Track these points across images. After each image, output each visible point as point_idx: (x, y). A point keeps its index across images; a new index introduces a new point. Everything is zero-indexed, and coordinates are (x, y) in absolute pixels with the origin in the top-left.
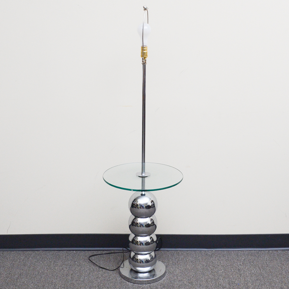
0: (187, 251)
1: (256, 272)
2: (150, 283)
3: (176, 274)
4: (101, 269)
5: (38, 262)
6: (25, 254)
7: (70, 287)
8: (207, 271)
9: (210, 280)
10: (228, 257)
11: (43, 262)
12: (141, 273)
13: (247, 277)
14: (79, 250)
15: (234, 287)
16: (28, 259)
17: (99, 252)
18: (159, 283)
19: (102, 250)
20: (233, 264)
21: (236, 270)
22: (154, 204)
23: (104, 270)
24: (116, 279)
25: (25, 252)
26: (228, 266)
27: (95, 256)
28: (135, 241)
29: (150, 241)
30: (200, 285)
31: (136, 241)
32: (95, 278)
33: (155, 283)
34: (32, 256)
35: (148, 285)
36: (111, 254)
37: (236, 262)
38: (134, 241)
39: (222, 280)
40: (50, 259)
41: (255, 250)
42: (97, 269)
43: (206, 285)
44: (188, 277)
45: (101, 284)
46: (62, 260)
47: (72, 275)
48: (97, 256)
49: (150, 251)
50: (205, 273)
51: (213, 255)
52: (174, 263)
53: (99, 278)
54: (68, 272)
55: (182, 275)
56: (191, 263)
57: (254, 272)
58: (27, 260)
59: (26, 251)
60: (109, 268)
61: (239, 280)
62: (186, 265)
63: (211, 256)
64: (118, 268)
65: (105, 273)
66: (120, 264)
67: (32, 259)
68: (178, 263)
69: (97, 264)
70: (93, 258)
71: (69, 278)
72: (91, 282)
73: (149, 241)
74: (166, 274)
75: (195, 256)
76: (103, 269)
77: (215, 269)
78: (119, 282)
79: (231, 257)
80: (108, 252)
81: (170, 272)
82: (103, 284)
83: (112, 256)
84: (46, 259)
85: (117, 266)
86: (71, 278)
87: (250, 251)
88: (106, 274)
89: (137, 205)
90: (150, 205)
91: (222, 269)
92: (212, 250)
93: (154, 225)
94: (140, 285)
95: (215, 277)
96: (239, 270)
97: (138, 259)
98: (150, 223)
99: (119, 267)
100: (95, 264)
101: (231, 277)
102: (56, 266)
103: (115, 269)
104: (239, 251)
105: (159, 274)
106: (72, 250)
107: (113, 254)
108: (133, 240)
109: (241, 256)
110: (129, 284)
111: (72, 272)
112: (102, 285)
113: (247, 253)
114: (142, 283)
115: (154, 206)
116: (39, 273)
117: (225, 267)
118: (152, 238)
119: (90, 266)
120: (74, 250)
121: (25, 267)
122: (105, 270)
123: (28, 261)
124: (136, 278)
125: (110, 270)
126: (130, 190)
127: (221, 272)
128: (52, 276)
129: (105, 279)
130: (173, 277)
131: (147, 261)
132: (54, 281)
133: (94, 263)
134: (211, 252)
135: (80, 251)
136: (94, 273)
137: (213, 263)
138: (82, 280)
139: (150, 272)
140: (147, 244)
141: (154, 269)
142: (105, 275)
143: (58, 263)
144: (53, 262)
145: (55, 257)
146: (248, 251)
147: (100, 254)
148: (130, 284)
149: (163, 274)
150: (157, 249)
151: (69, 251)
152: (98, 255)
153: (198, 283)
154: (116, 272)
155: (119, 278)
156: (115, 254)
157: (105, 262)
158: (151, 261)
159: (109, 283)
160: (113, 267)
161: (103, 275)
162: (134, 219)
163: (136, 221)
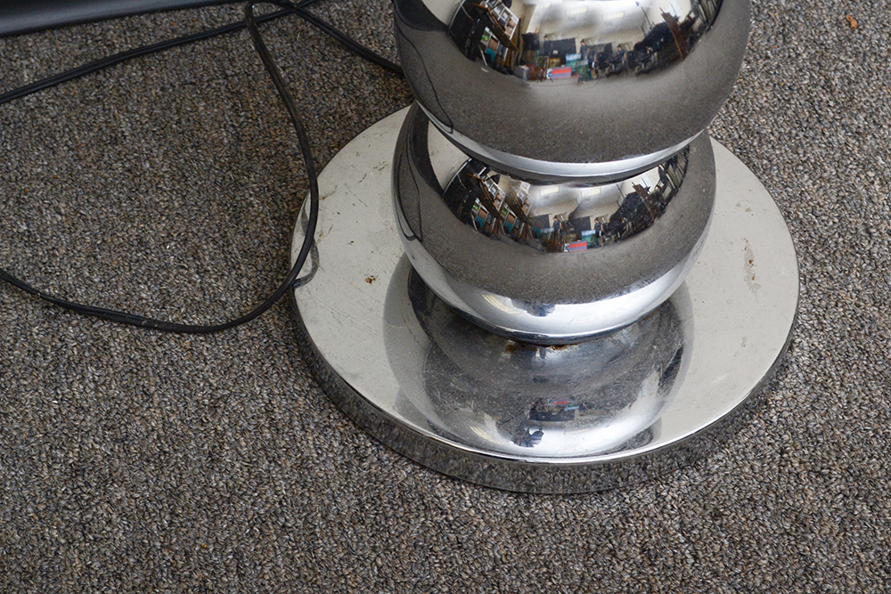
23: (117, 337)
24: (302, 464)
32: (50, 492)
53: (103, 481)
60: (165, 298)
76: (104, 329)
78: (347, 504)
107: (133, 70)
122: (123, 333)
129: (174, 494)
156: (160, 72)
157: (86, 211)
158: (674, 193)
159: (237, 554)
160: (202, 272)
161: (136, 427)
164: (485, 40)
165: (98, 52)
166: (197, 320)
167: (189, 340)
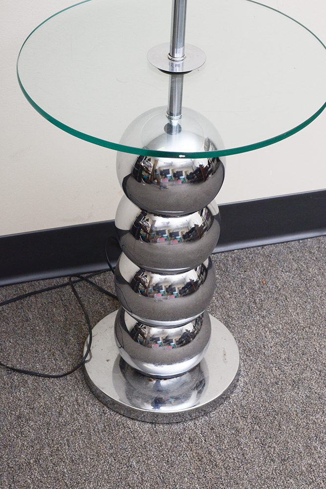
3: (270, 353)
4: (16, 377)
23: (30, 379)
24: (87, 415)
32: (11, 423)
45: (43, 448)
52: (245, 308)
53: (27, 420)
56: (298, 299)
60: (44, 367)
62: (286, 308)
65: (36, 392)
76: (26, 377)
78: (101, 426)
83: (32, 310)
99: (83, 362)
105: (226, 370)
107: (33, 298)
110: (137, 431)
122: (32, 378)
125: (49, 377)
129: (48, 424)
142: (42, 402)
155: (93, 409)
157: (19, 342)
158: (198, 332)
159: (68, 440)
160: (56, 360)
161: (36, 405)
162: (139, 218)
163: (149, 224)
164: (140, 287)
165: (21, 293)
166: (54, 374)
167: (52, 380)
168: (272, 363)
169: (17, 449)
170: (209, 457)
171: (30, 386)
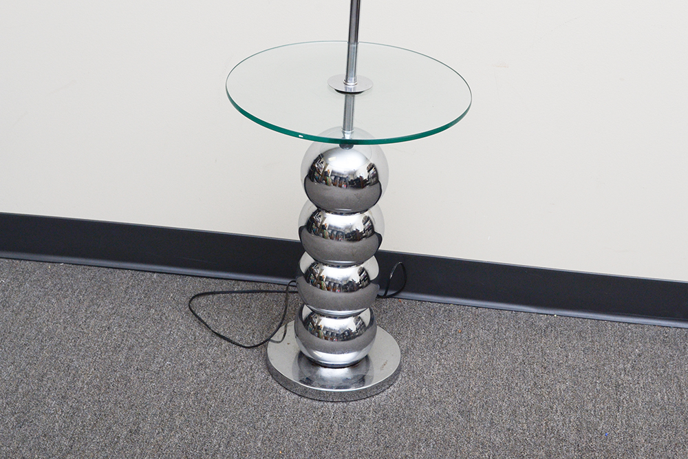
0: (477, 307)
1: (669, 399)
2: (346, 401)
3: (429, 378)
4: (216, 340)
5: (47, 297)
6: (14, 270)
7: (115, 388)
8: (521, 377)
9: (523, 409)
10: (592, 341)
11: (58, 299)
12: (325, 367)
13: (637, 412)
14: (169, 273)
15: (591, 441)
16: (19, 287)
17: (225, 286)
18: (375, 402)
19: (233, 280)
20: (604, 365)
21: (609, 386)
22: (376, 176)
23: (225, 344)
24: (253, 377)
25: (18, 261)
26: (586, 369)
27: (211, 296)
28: (314, 275)
29: (357, 281)
30: (492, 423)
31: (317, 276)
32: (192, 366)
33: (363, 401)
34: (34, 277)
35: (341, 405)
36: (255, 295)
37: (614, 361)
38: (311, 276)
39: (559, 413)
40: (80, 292)
41: (678, 328)
42: (205, 337)
43: (508, 427)
44: (463, 393)
45: (206, 387)
46: (114, 300)
47: (130, 349)
48: (216, 297)
49: (356, 309)
50: (514, 385)
51: (550, 329)
52: (431, 344)
53: (206, 368)
54: (120, 340)
55: (446, 385)
56: (480, 350)
57: (662, 399)
58: (16, 289)
59: (20, 260)
60: (241, 339)
61: (611, 420)
62: (466, 353)
63: (544, 332)
64: (264, 344)
65: (224, 352)
66: (275, 328)
67: (31, 286)
68: (441, 343)
69: (209, 322)
70: (203, 300)
71: (122, 358)
72: (179, 379)
73: (357, 279)
74: (400, 376)
75: (497, 327)
76: (223, 341)
77: (546, 376)
78: (259, 387)
79: (603, 342)
80: (250, 287)
81: (413, 372)
82: (211, 388)
83: (256, 302)
84: (70, 290)
85: (266, 334)
86: (127, 358)
87: (662, 329)
88: (228, 359)
89: (326, 174)
90: (365, 177)
91: (567, 376)
92: (551, 312)
93: (375, 235)
94: (316, 404)
95: (540, 401)
96: (617, 386)
97: (319, 327)
98: (361, 230)
99: (268, 340)
100: (202, 321)
101: (590, 406)
102: (93, 316)
103: (256, 344)
104: (629, 323)
105: (378, 374)
106: (150, 272)
107: (263, 295)
108: (310, 270)
109: (632, 342)
110: (285, 397)
111: (132, 341)
112: (207, 390)
113: (652, 333)
114: (322, 397)
115: (377, 181)
116: (38, 334)
117: (577, 373)
118: (366, 272)
119: (188, 327)
120: (154, 272)
121: (6, 311)
122: (227, 343)
123: (20, 291)
124: (309, 381)
125: (241, 346)
126: (295, 134)
127: (563, 387)
128: (75, 346)
129: (220, 374)
130: (417, 386)
131: (346, 336)
132: (76, 362)
133: (200, 319)
134: (546, 320)
135: (170, 276)
136: (195, 349)
137: (544, 354)
138: (154, 367)
139: (353, 365)
140: (349, 287)
141: (367, 358)
142: (225, 360)
143: (100, 309)
144: (86, 303)
145: (96, 288)
146: (656, 329)
147: (225, 290)
148: (289, 397)
149: (392, 376)
150: (389, 293)
151: (141, 273)
152: (219, 293)
153: (486, 415)
154: (259, 353)
155: (261, 375)
156: (269, 297)
157: (234, 319)
158: (358, 336)
159: (228, 388)
160: (253, 337)
161: (219, 360)
162: (314, 213)
163: (321, 219)
164: (311, 277)
165: (255, 289)
166: (246, 345)
167: (242, 348)
168: (425, 385)
169: (187, 383)
170: (328, 428)
171: (223, 348)
